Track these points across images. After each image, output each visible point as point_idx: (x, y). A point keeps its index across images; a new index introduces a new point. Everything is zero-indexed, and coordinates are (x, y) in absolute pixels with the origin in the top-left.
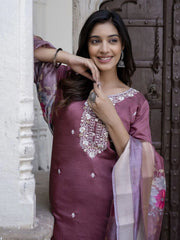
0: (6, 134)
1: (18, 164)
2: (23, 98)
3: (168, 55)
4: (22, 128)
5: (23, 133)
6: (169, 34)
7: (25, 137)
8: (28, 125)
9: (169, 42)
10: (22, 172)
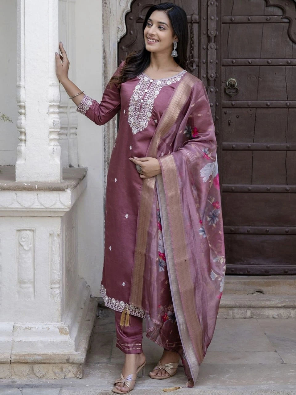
0: (38, 110)
1: (48, 133)
2: (52, 83)
3: (203, 53)
4: (50, 106)
5: (52, 110)
6: (204, 31)
7: (53, 113)
8: (55, 104)
9: (204, 39)
10: (51, 140)
